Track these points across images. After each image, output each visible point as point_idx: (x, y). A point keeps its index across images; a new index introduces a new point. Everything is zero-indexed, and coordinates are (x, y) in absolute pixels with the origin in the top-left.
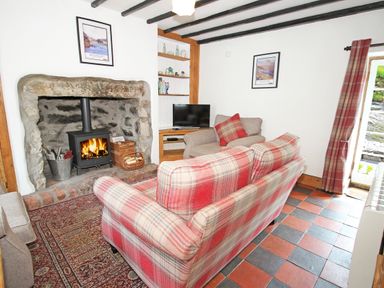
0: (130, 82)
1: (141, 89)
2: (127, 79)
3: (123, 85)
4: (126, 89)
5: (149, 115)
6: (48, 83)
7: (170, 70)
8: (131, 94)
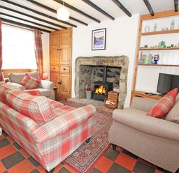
0: (116, 57)
1: (122, 61)
2: (113, 55)
3: (111, 59)
4: (113, 61)
5: (126, 78)
6: (82, 60)
7: (163, 43)
8: (115, 64)
